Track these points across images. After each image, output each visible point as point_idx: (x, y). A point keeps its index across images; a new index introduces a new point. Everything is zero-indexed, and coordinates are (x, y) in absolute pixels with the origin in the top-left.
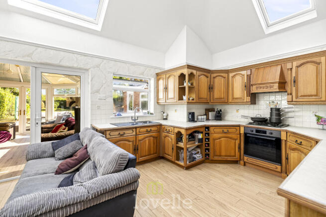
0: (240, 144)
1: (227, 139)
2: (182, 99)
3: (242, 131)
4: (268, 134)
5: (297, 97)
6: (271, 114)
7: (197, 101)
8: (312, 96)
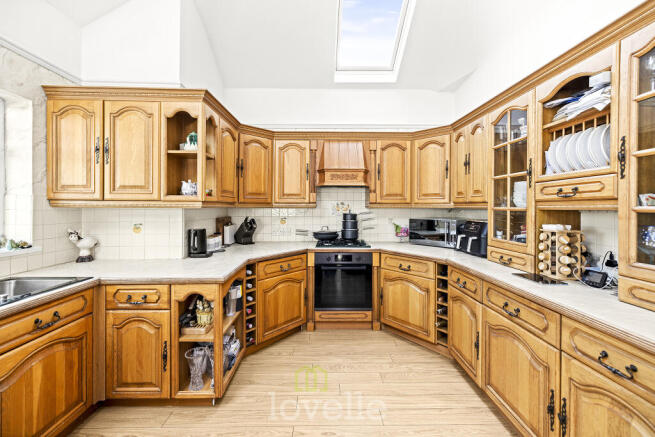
0: (306, 290)
1: (288, 284)
2: (178, 192)
3: (311, 262)
4: (354, 261)
5: (381, 197)
6: (345, 225)
7: (221, 199)
8: (396, 195)
